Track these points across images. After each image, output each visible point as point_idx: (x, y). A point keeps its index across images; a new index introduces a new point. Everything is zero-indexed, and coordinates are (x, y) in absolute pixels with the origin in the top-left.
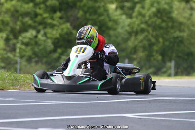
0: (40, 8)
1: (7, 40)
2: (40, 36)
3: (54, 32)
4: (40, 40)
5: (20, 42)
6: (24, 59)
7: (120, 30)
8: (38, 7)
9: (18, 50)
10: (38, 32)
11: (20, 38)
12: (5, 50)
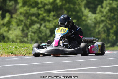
0: (41, 11)
1: (23, 30)
2: (42, 27)
3: (50, 25)
4: (42, 29)
5: (31, 32)
6: (34, 42)
7: (89, 21)
8: (40, 10)
9: (29, 36)
10: (41, 25)
11: (30, 29)
12: (22, 36)
